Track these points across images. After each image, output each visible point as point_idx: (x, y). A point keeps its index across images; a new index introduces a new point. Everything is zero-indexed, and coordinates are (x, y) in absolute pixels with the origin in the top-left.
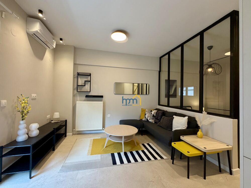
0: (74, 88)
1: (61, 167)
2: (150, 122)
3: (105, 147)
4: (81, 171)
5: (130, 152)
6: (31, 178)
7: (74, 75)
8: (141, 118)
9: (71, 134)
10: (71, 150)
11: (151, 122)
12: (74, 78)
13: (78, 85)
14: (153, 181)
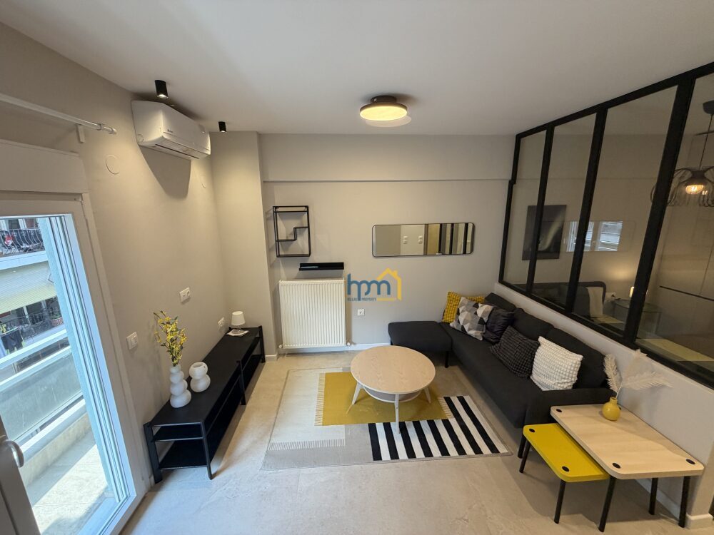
0: (270, 247)
1: (264, 455)
3: (356, 403)
4: (305, 470)
5: (413, 422)
6: (212, 477)
7: (266, 213)
8: (447, 319)
9: (275, 355)
10: (279, 406)
11: (474, 337)
12: (266, 220)
13: (278, 241)
14: (466, 518)
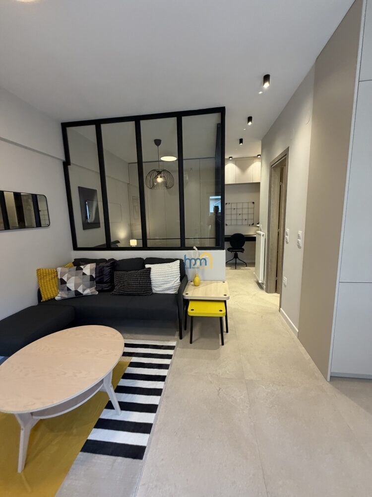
2: (86, 296)
11: (90, 294)
